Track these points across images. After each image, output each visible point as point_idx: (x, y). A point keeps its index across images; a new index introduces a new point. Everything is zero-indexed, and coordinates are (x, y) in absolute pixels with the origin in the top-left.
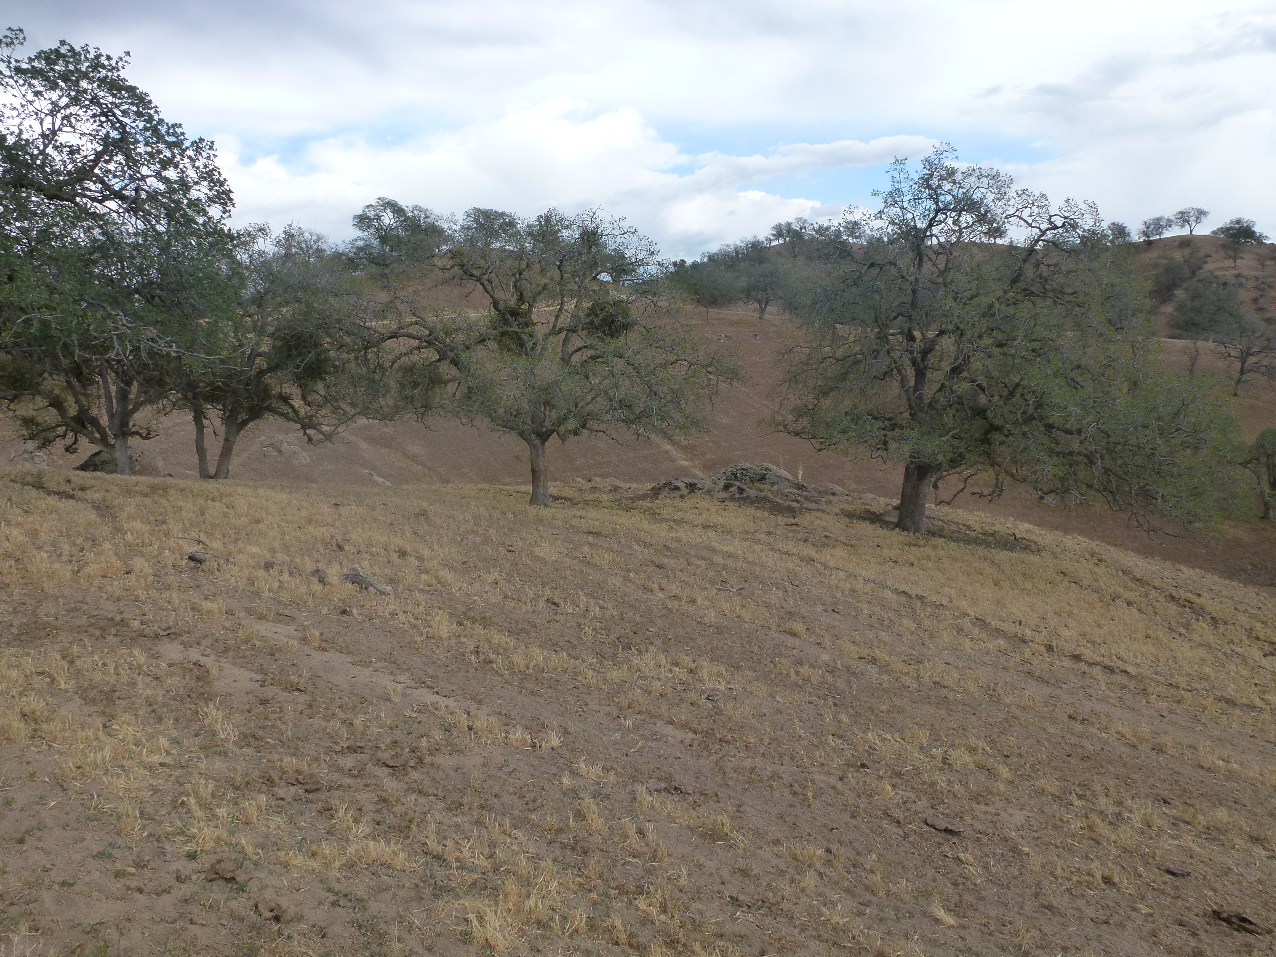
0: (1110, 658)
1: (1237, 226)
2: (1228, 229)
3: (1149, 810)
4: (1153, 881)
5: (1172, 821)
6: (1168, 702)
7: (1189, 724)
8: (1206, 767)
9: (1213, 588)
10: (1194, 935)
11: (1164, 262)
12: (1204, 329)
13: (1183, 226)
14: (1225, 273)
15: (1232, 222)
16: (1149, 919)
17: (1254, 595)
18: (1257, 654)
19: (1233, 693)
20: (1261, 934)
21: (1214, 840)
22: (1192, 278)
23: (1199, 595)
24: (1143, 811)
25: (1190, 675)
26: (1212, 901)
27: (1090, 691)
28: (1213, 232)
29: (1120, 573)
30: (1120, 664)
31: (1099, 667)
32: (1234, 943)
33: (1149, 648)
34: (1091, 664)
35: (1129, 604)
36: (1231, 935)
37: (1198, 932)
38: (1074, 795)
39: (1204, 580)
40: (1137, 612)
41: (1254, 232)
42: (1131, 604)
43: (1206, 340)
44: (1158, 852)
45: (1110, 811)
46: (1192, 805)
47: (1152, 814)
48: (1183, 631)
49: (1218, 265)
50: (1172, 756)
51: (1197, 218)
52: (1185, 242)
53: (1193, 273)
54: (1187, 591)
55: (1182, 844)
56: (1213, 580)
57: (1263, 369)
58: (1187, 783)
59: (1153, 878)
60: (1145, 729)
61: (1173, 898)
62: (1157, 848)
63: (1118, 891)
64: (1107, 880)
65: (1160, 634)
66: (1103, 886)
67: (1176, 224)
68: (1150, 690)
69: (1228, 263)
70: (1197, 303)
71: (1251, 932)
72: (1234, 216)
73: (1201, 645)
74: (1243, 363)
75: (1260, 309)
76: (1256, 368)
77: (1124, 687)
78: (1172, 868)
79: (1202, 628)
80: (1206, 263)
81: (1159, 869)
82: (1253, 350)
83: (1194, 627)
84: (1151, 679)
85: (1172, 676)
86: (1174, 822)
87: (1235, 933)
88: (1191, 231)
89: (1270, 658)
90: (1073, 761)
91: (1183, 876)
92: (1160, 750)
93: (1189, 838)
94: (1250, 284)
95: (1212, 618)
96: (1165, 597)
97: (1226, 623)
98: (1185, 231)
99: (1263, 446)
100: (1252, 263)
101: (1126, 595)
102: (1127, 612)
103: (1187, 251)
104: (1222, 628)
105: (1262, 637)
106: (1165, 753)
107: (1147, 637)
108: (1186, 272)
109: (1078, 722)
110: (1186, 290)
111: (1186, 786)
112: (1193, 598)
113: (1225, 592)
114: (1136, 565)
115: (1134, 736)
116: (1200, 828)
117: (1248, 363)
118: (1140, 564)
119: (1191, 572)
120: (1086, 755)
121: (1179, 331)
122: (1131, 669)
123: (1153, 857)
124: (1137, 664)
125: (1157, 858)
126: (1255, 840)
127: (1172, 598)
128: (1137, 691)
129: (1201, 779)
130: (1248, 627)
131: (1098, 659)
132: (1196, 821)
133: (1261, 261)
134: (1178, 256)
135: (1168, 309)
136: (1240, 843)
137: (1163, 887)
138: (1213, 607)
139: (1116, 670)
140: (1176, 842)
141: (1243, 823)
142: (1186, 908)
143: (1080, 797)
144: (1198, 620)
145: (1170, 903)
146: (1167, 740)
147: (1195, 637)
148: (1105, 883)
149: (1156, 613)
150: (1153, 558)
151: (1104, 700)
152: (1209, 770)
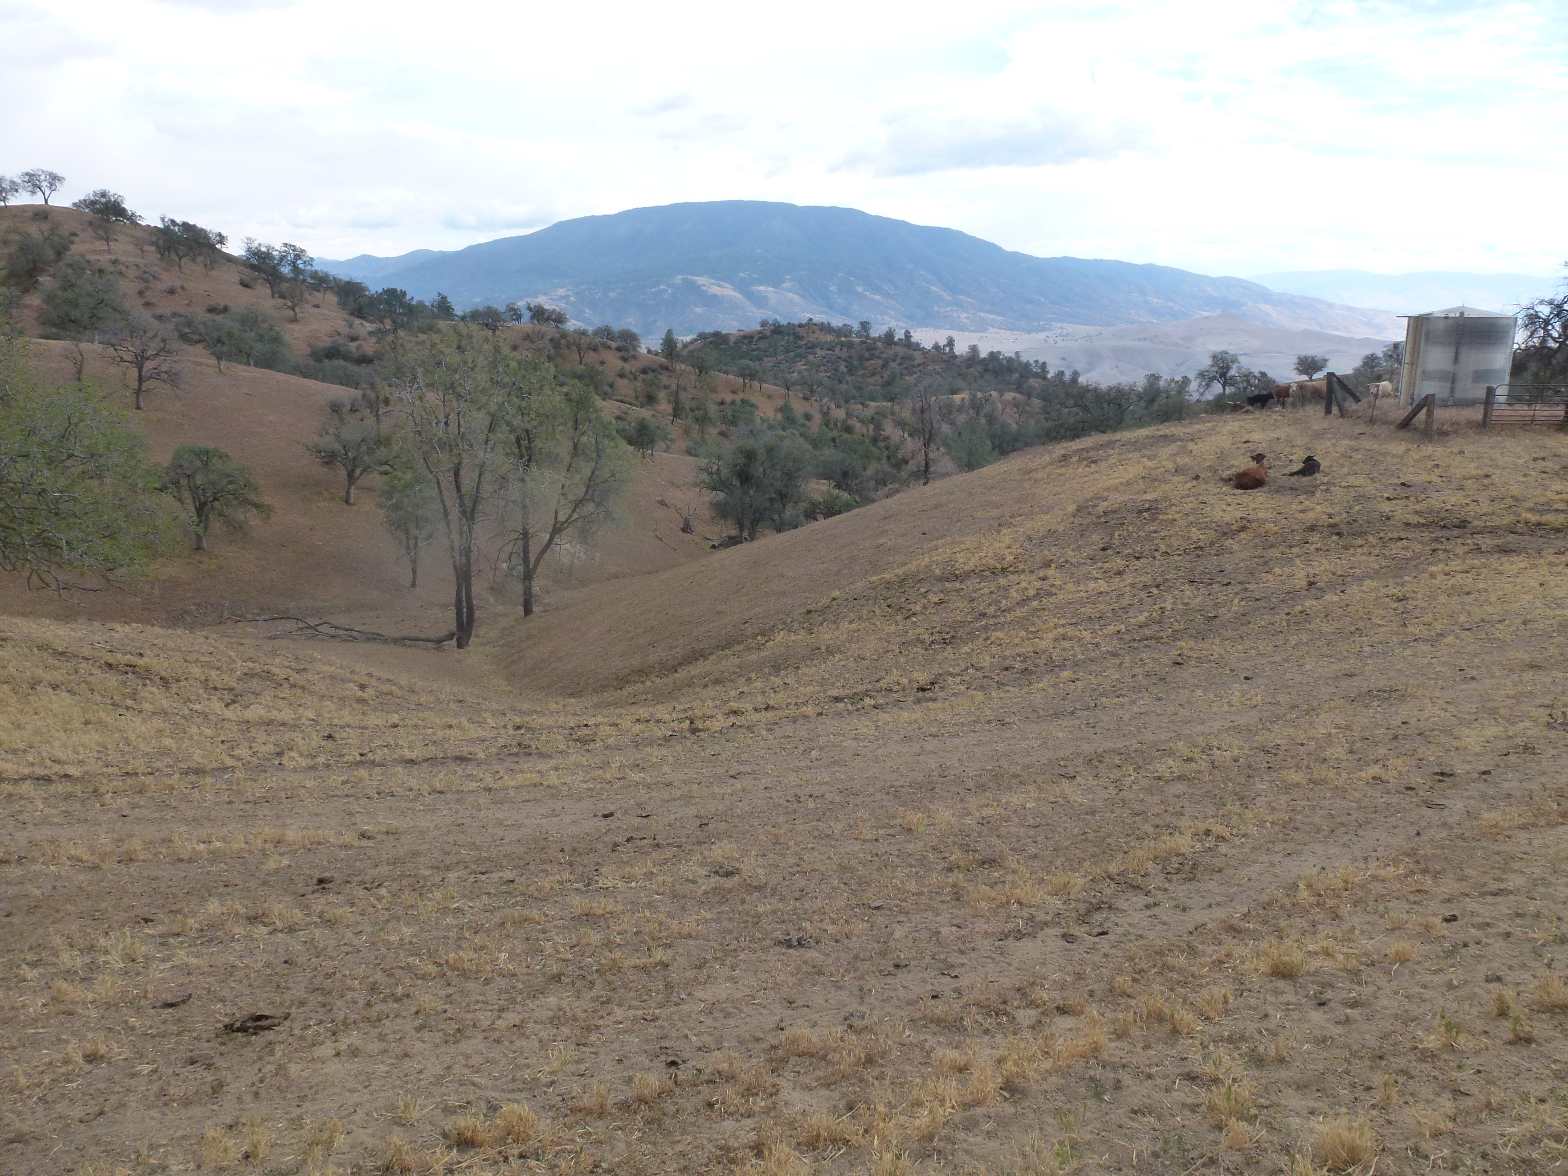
0: (42, 763)
1: (103, 200)
2: (93, 203)
3: (129, 941)
4: (151, 1027)
5: (159, 940)
6: (127, 796)
7: (157, 815)
8: (186, 858)
9: (156, 642)
10: (209, 1066)
11: (17, 237)
12: (85, 328)
13: (33, 193)
14: (98, 257)
15: (95, 194)
16: (155, 1077)
17: (202, 640)
18: (217, 706)
19: (200, 760)
20: (279, 1024)
21: (211, 940)
22: (59, 261)
23: (141, 655)
24: (121, 946)
25: (147, 754)
26: (222, 1013)
27: (24, 817)
28: (75, 204)
29: (35, 650)
30: (57, 768)
31: (29, 782)
32: (254, 1052)
33: (93, 737)
34: (16, 781)
35: (55, 687)
36: (249, 1043)
37: (213, 1060)
38: (24, 966)
39: (144, 635)
40: (67, 694)
41: (124, 210)
42: (57, 686)
43: (91, 341)
44: (150, 988)
45: (79, 966)
46: (179, 911)
47: (133, 944)
48: (129, 702)
49: (87, 247)
50: (144, 861)
51: (51, 184)
52: (42, 214)
53: (59, 254)
54: (126, 654)
55: (177, 963)
56: (157, 633)
57: (164, 376)
58: (169, 887)
59: (149, 1023)
60: (105, 840)
61: (178, 1035)
62: (147, 983)
63: (109, 1063)
64: (92, 1058)
65: (102, 715)
66: (88, 1067)
67: (24, 188)
68: (103, 790)
69: (101, 245)
70: (69, 294)
71: (269, 1028)
72: (99, 187)
73: (154, 713)
74: (140, 370)
75: (148, 304)
76: (156, 375)
77: (68, 796)
78: (170, 999)
79: (152, 693)
80: (73, 243)
81: (154, 1007)
82: (150, 352)
83: (142, 694)
84: (102, 774)
85: (127, 762)
86: (162, 940)
87: (253, 1038)
88: (46, 201)
89: (232, 707)
90: (15, 920)
91: (184, 1002)
92: (129, 859)
93: (182, 953)
94: (132, 273)
95: (161, 678)
96: (100, 667)
97: (178, 681)
98: (38, 200)
99: (180, 466)
100: (130, 247)
101: (49, 678)
102: (54, 698)
103: (45, 226)
104: (174, 688)
105: (218, 686)
106: (137, 861)
107: (87, 723)
108: (50, 253)
109: (13, 865)
110: (53, 276)
111: (169, 891)
112: (135, 660)
113: (170, 644)
114: (55, 636)
115: (92, 854)
116: (193, 934)
117: (145, 369)
118: (61, 633)
119: (127, 629)
120: (33, 904)
121: (54, 330)
122: (72, 771)
123: (145, 997)
124: (80, 762)
125: (150, 996)
126: (253, 919)
127: (110, 666)
128: (87, 795)
129: (184, 874)
130: (203, 678)
131: (26, 771)
132: (187, 928)
133: (139, 244)
134: (34, 231)
135: (34, 300)
136: (239, 930)
137: (163, 1028)
138: (159, 664)
139: (54, 777)
140: (168, 965)
141: (238, 906)
142: (195, 1038)
143: (33, 965)
144: (145, 685)
145: (176, 1043)
146: (136, 844)
147: (147, 706)
148: (90, 1062)
149: (92, 691)
150: (76, 620)
151: (45, 821)
152: (190, 860)
